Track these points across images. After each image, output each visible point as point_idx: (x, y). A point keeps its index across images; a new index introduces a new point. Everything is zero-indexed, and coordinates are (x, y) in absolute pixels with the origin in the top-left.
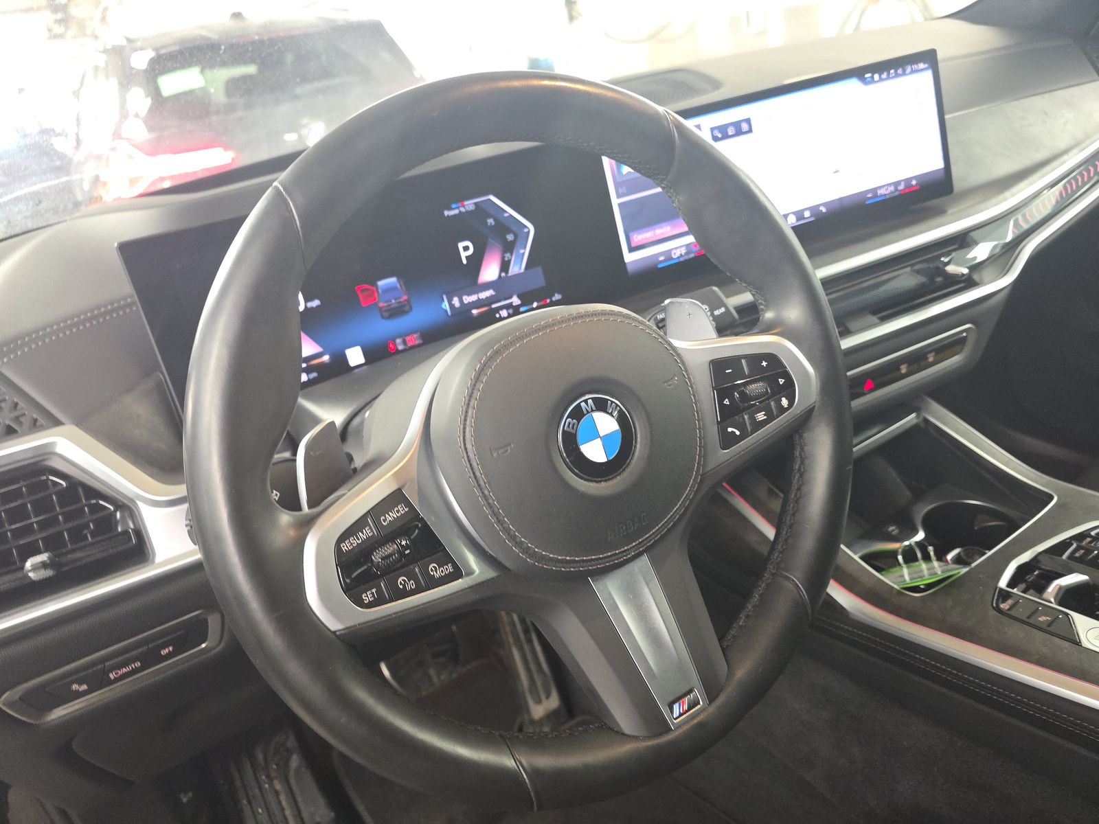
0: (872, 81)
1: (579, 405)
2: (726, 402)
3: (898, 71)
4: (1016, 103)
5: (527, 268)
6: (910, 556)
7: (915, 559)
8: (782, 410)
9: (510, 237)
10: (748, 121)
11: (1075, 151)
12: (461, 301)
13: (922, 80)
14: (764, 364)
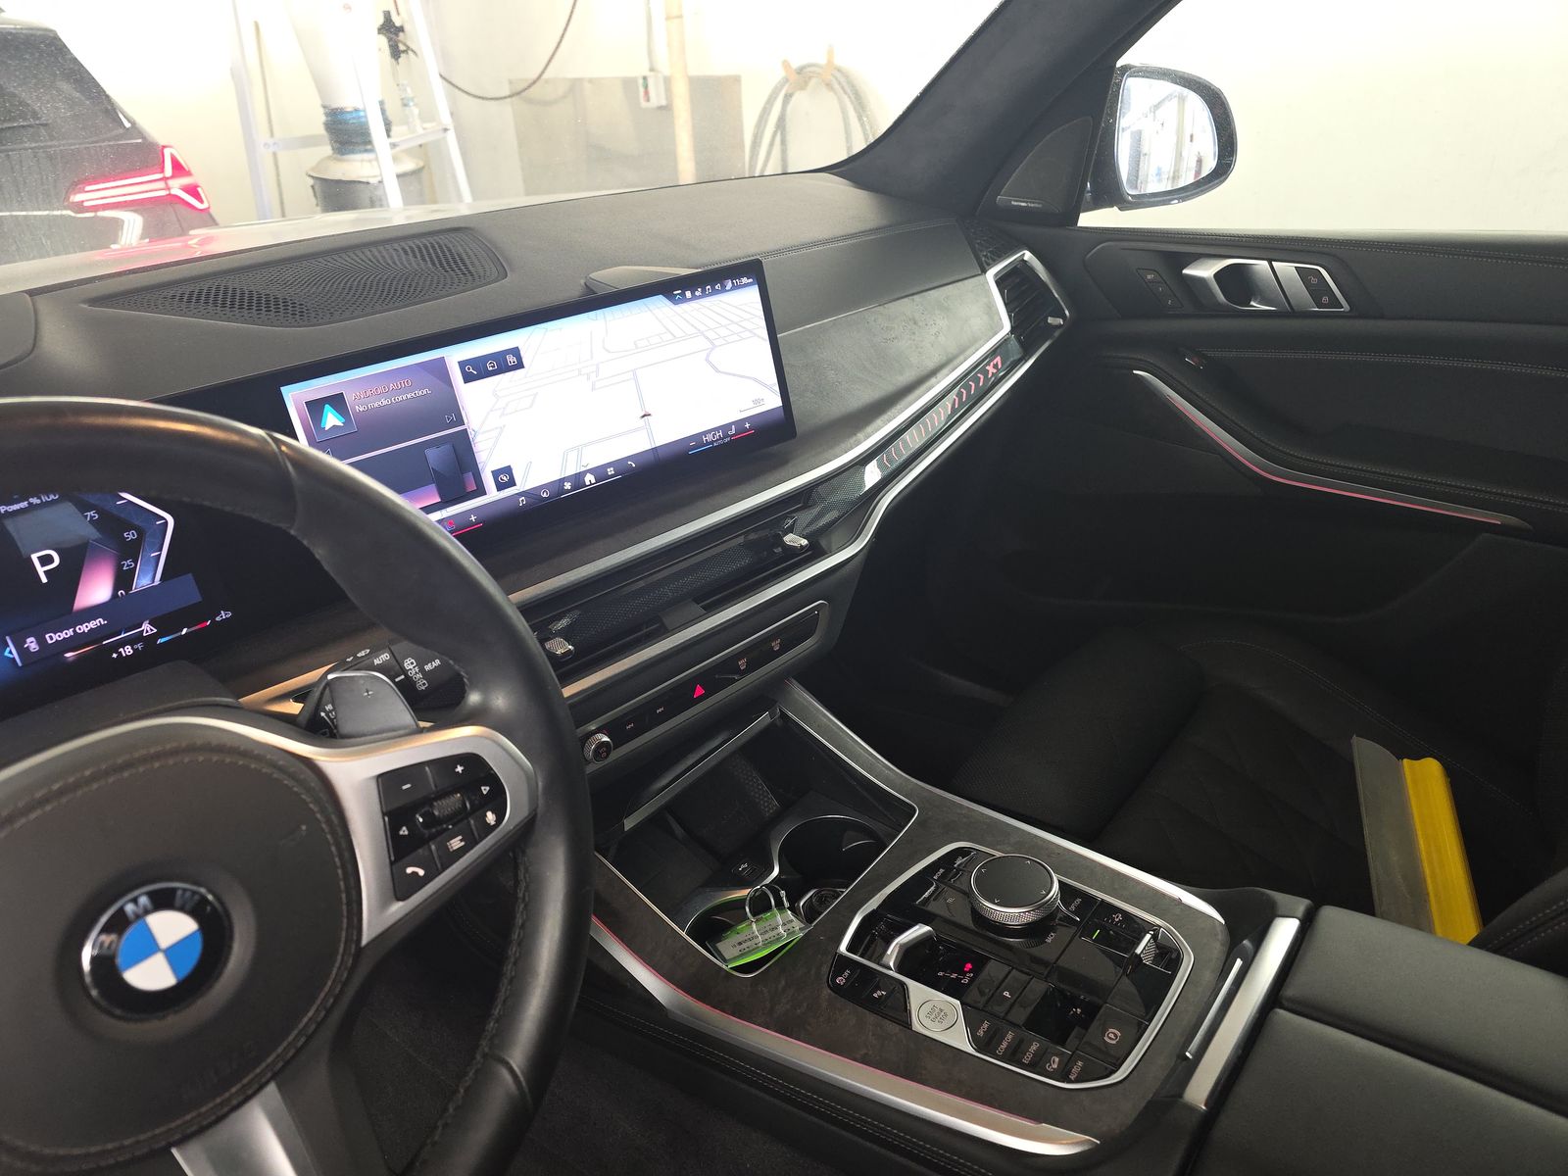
0: (684, 300)
1: (121, 910)
2: (404, 831)
3: (716, 287)
4: (881, 309)
5: (162, 579)
6: (760, 906)
7: (769, 908)
8: (489, 829)
9: (131, 536)
10: (516, 352)
11: (945, 371)
12: (41, 641)
13: (745, 300)
14: (459, 769)
